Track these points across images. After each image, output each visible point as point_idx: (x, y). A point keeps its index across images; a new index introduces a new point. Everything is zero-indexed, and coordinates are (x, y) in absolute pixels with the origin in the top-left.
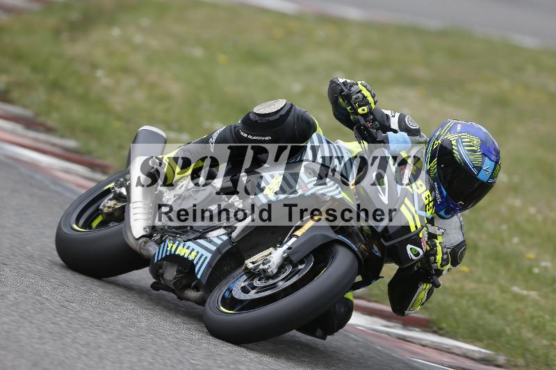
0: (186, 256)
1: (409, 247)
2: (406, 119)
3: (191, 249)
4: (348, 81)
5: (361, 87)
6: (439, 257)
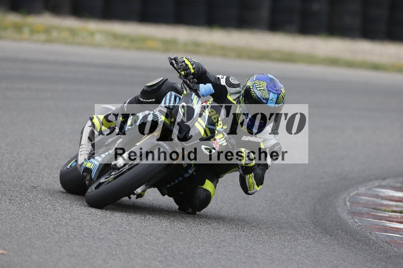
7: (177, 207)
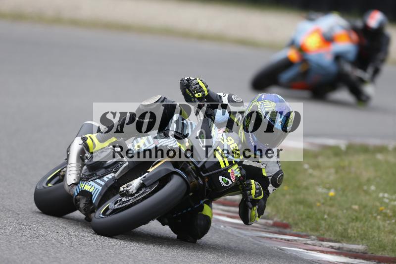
0: (88, 190)
1: (220, 178)
2: (233, 97)
3: (91, 185)
4: (191, 78)
5: (199, 81)
6: (253, 191)
7: (176, 236)
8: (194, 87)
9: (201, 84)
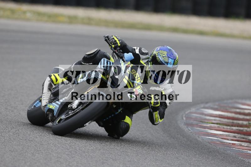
8: (111, 41)
9: (116, 39)
